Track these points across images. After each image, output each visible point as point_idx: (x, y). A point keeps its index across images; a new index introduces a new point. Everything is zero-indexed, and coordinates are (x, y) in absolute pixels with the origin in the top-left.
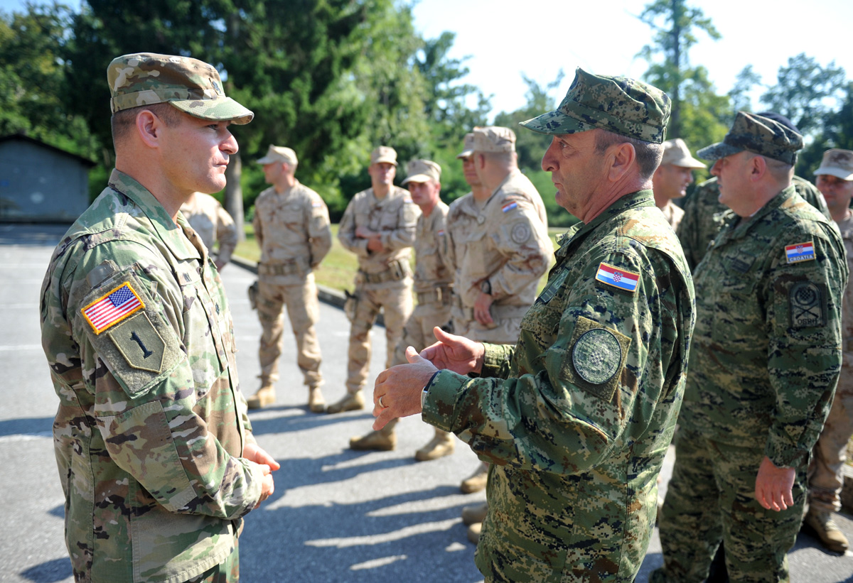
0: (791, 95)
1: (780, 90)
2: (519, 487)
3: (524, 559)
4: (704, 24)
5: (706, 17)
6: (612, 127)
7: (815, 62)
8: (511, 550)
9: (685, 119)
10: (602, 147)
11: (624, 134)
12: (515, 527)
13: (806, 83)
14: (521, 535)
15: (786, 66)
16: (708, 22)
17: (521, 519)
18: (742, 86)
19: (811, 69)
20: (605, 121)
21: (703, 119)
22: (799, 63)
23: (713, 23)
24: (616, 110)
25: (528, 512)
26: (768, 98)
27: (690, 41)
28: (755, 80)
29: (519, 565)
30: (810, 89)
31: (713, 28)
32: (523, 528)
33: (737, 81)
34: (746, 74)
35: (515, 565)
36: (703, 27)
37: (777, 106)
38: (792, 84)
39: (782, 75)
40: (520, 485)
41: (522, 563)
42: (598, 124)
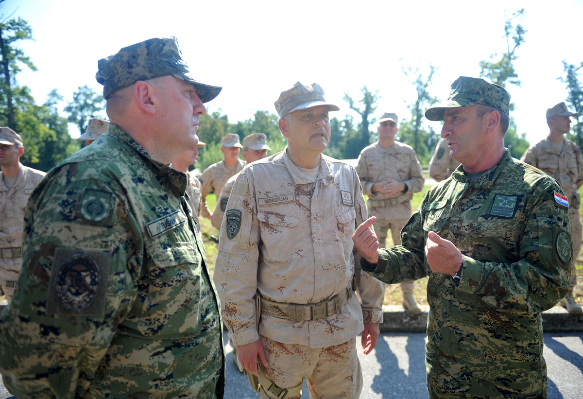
0: (82, 108)
1: (75, 105)
2: (507, 335)
3: (523, 375)
4: (25, 60)
5: (25, 56)
6: (486, 103)
7: (93, 91)
8: (511, 374)
9: (19, 120)
10: (481, 115)
11: (493, 106)
12: (512, 359)
13: (89, 102)
14: (516, 361)
15: (77, 91)
16: (27, 59)
17: (515, 352)
18: (52, 101)
19: (91, 94)
20: (482, 99)
21: (31, 120)
22: (84, 90)
23: (31, 60)
24: (487, 94)
25: (519, 346)
26: (69, 109)
27: (16, 70)
28: (60, 98)
29: (521, 379)
30: (92, 105)
31: (31, 64)
32: (518, 357)
33: (48, 98)
34: (54, 94)
35: (518, 380)
36: (24, 62)
37: (74, 114)
38: (82, 102)
39: (75, 96)
40: (507, 333)
41: (522, 377)
42: (478, 102)
